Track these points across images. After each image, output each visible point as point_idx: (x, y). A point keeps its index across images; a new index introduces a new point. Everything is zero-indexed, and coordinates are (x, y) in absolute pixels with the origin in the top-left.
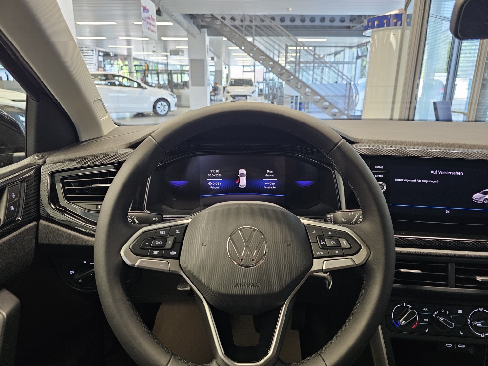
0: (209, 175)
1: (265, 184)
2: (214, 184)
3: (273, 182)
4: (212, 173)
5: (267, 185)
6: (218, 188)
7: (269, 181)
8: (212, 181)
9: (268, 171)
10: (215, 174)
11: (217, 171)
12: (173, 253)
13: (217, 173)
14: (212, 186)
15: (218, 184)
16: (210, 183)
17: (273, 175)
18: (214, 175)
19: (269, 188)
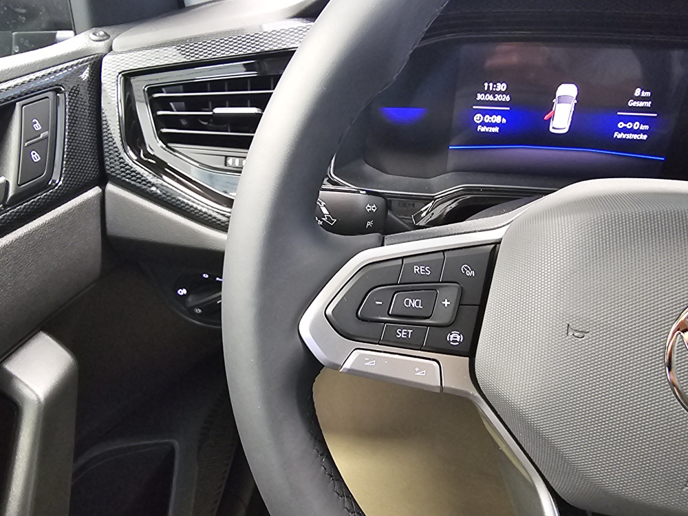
0: (480, 97)
1: (621, 125)
2: (488, 119)
3: (643, 121)
4: (488, 92)
5: (625, 130)
6: (496, 129)
7: (633, 120)
8: (484, 113)
9: (637, 92)
10: (494, 93)
11: (501, 87)
12: (455, 337)
13: (500, 92)
14: (483, 124)
15: (498, 119)
16: (478, 118)
17: (648, 104)
18: (490, 98)
19: (629, 136)
